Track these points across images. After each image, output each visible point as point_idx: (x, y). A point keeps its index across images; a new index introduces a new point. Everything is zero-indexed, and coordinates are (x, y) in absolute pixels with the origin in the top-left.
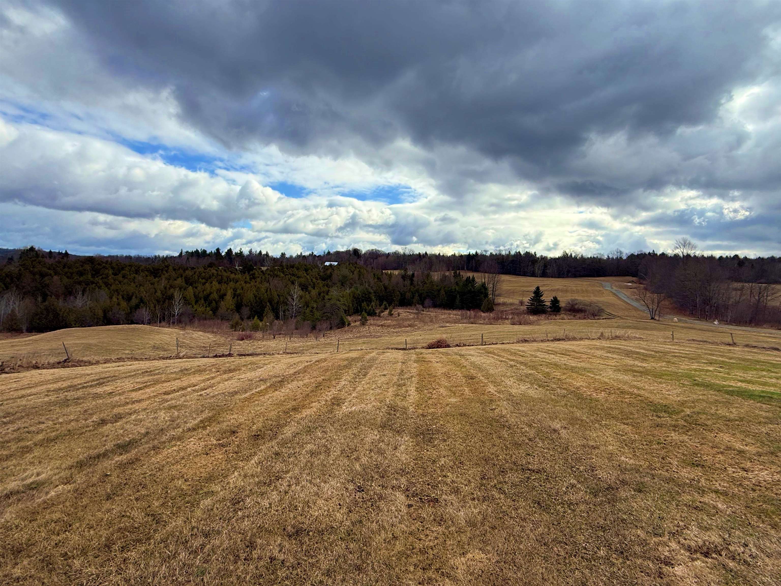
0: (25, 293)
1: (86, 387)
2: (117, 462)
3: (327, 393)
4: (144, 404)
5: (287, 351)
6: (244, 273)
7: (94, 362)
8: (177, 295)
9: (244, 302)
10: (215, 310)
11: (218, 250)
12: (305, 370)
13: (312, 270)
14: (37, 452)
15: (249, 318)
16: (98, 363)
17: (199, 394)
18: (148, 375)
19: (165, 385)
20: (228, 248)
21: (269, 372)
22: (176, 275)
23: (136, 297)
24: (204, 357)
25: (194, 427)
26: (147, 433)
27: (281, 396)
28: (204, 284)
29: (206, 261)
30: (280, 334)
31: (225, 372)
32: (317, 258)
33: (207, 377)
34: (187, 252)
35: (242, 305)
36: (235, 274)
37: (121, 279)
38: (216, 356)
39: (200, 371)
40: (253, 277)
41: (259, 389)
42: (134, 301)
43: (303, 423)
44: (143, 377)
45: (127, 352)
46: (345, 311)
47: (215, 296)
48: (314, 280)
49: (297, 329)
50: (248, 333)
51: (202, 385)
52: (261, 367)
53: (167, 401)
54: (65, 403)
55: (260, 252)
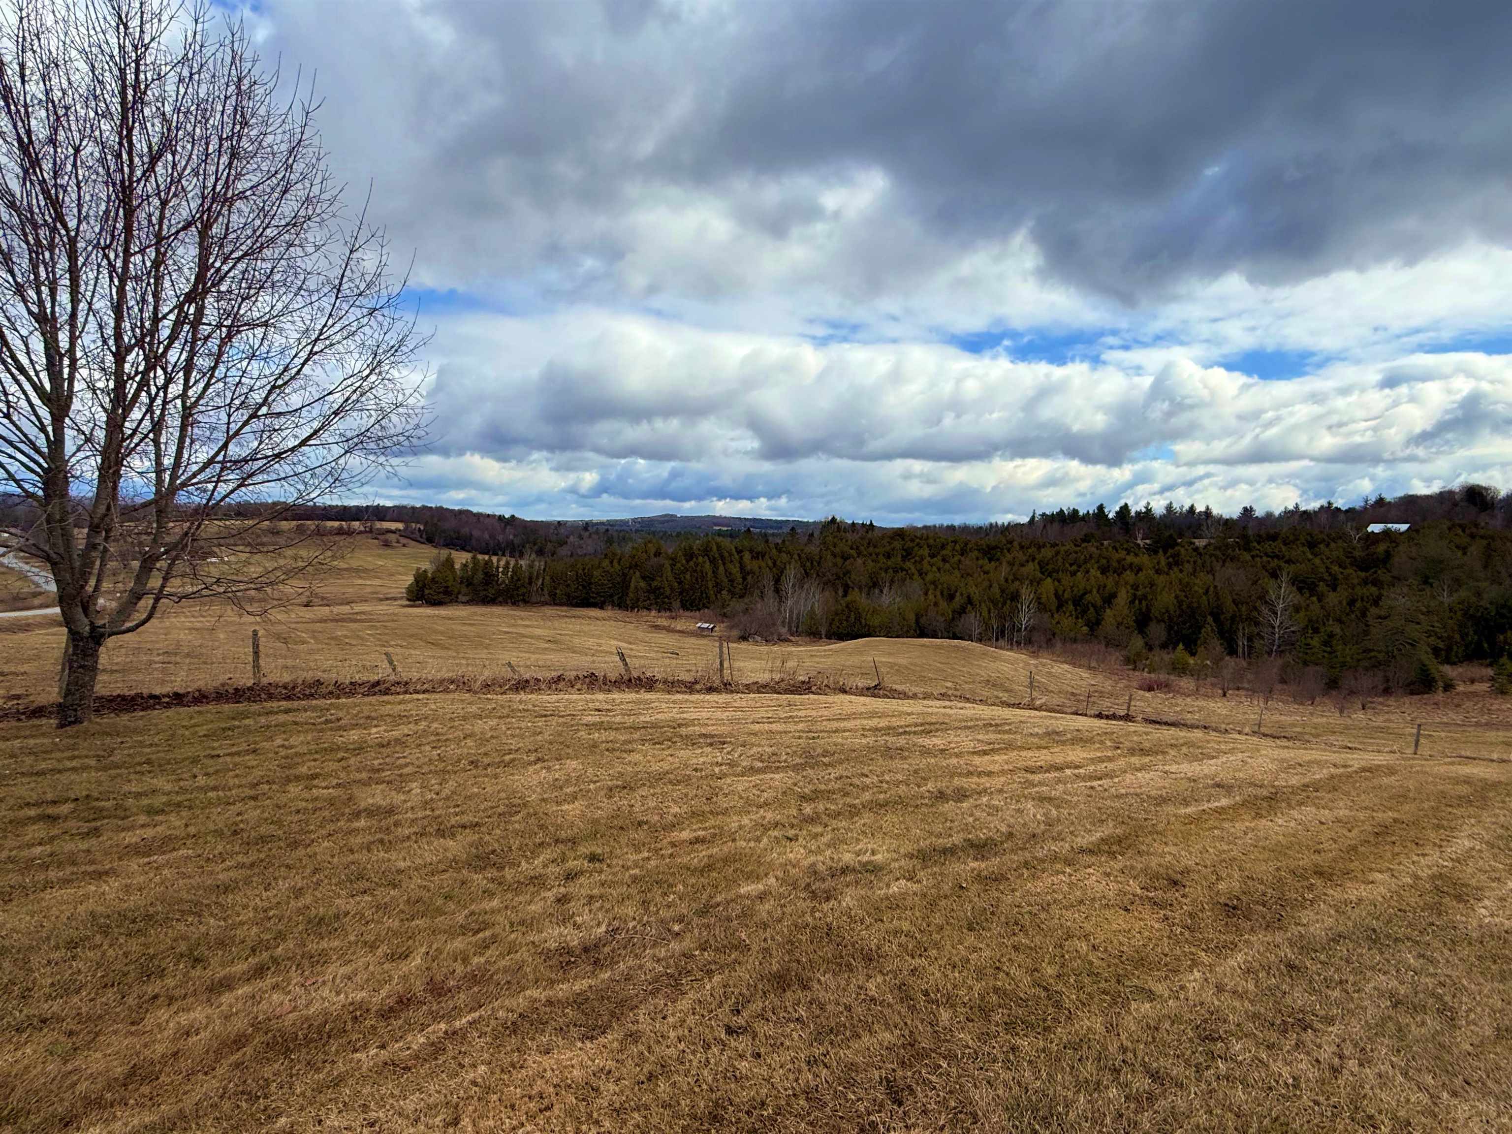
0: (825, 584)
1: (909, 733)
2: (973, 870)
3: (1415, 858)
4: (998, 782)
5: (1263, 730)
6: (1156, 552)
7: (910, 694)
8: (1026, 593)
9: (1155, 612)
10: (1094, 625)
11: (1101, 508)
12: (1333, 785)
13: (1328, 545)
14: (867, 818)
15: (1164, 646)
16: (915, 696)
17: (1088, 784)
18: (995, 732)
19: (1024, 753)
20: (1122, 503)
21: (1235, 770)
22: (1025, 558)
23: (962, 594)
24: (1077, 714)
25: (1090, 846)
26: (1011, 835)
27: (1277, 834)
28: (1074, 574)
29: (1077, 531)
30: (1238, 689)
31: (1132, 752)
32: (1342, 517)
33: (1099, 755)
34: (1044, 514)
35: (1151, 619)
36: (1136, 555)
37: (941, 564)
38: (1100, 716)
39: (1080, 740)
40: (1176, 562)
41: (1216, 804)
42: (958, 600)
43: (1355, 914)
44: (987, 732)
45: (949, 684)
46: (1436, 651)
47: (1095, 597)
48: (1335, 568)
49: (1283, 681)
50: (1163, 677)
51: (1092, 768)
52: (1213, 757)
53: (1035, 786)
54: (888, 753)
55: (1192, 508)
